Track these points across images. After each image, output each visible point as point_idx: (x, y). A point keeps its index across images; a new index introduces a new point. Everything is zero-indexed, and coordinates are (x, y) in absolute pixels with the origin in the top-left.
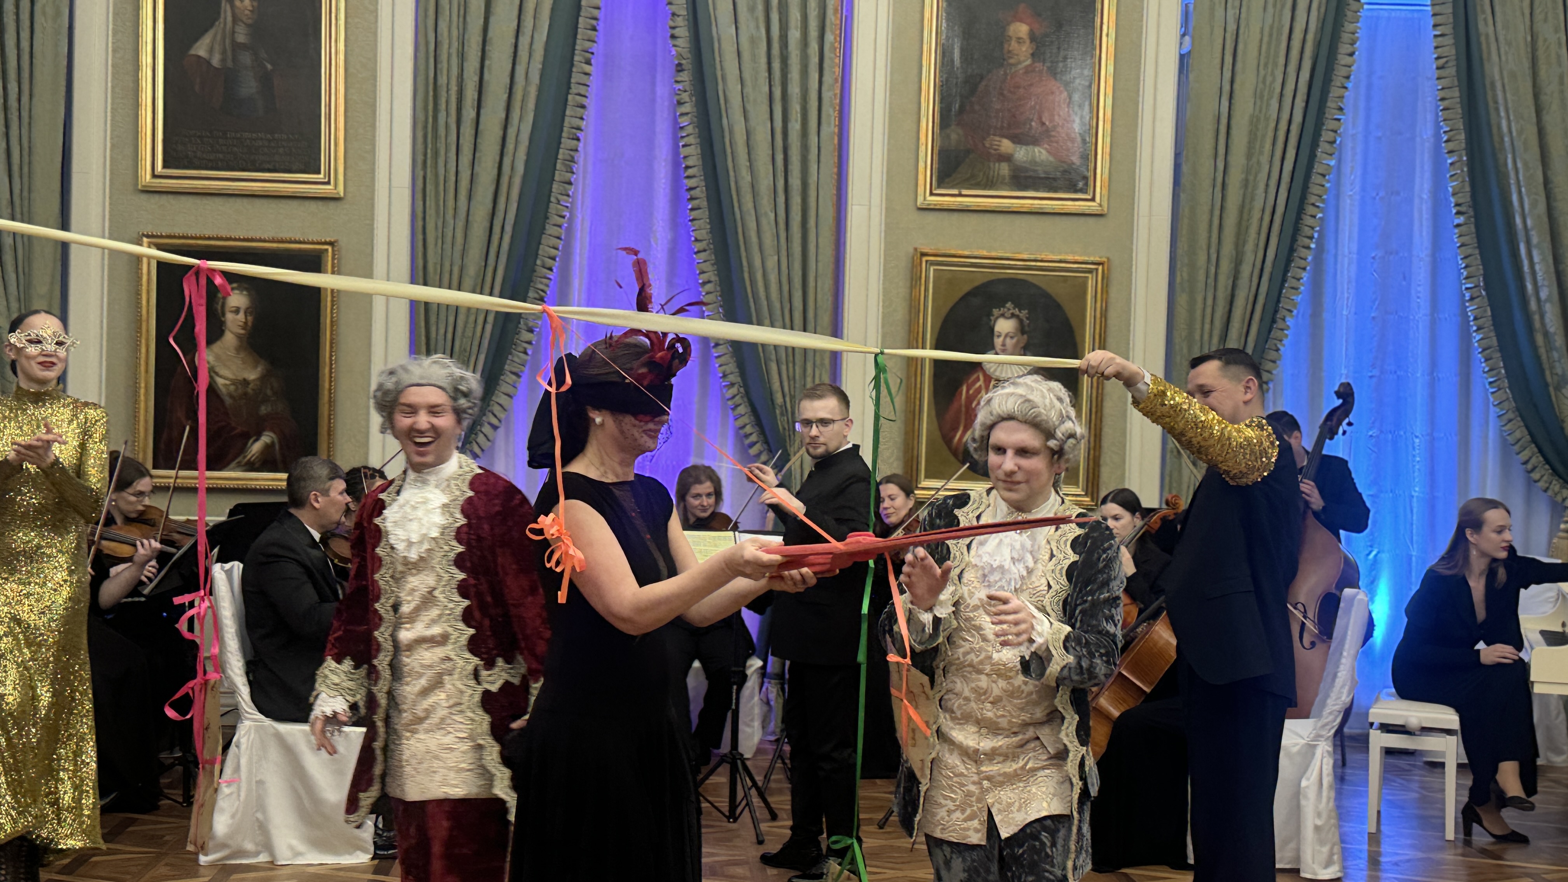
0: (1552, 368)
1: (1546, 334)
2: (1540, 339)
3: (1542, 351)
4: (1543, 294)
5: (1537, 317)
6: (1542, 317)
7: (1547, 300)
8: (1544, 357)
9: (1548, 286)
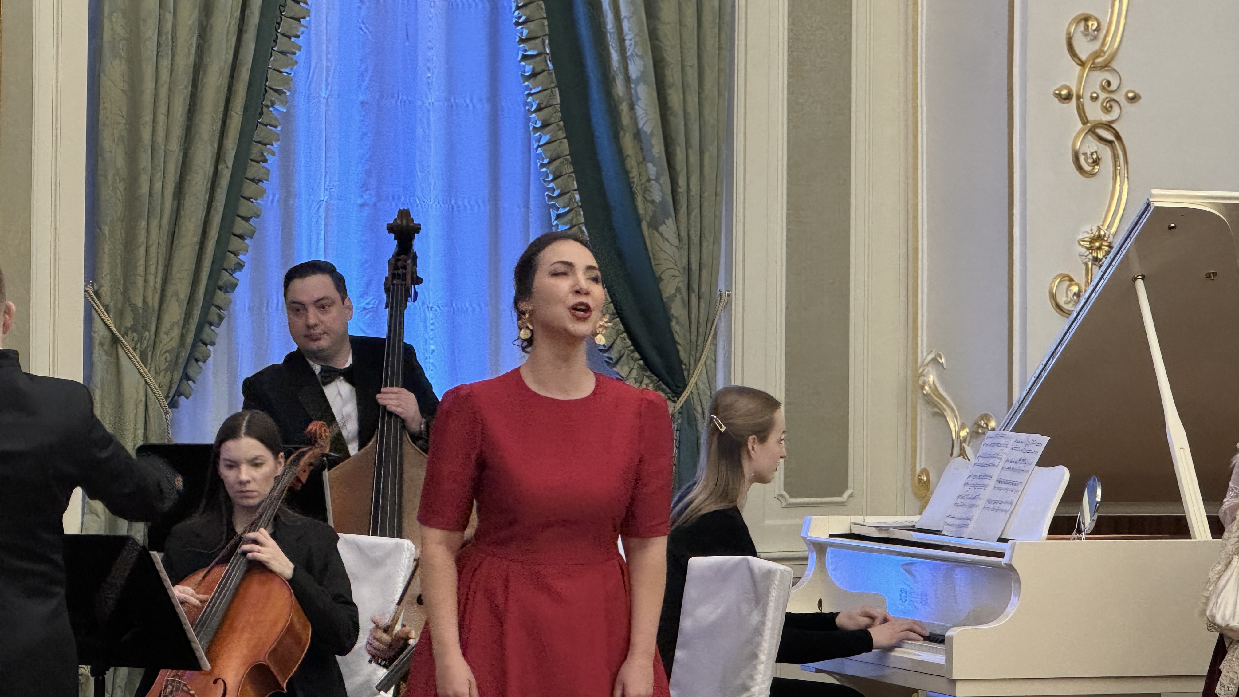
0: (646, 190)
1: (638, 135)
2: (628, 142)
3: (632, 163)
4: (634, 70)
5: (624, 107)
6: (632, 107)
7: (638, 81)
8: (634, 173)
9: (641, 57)
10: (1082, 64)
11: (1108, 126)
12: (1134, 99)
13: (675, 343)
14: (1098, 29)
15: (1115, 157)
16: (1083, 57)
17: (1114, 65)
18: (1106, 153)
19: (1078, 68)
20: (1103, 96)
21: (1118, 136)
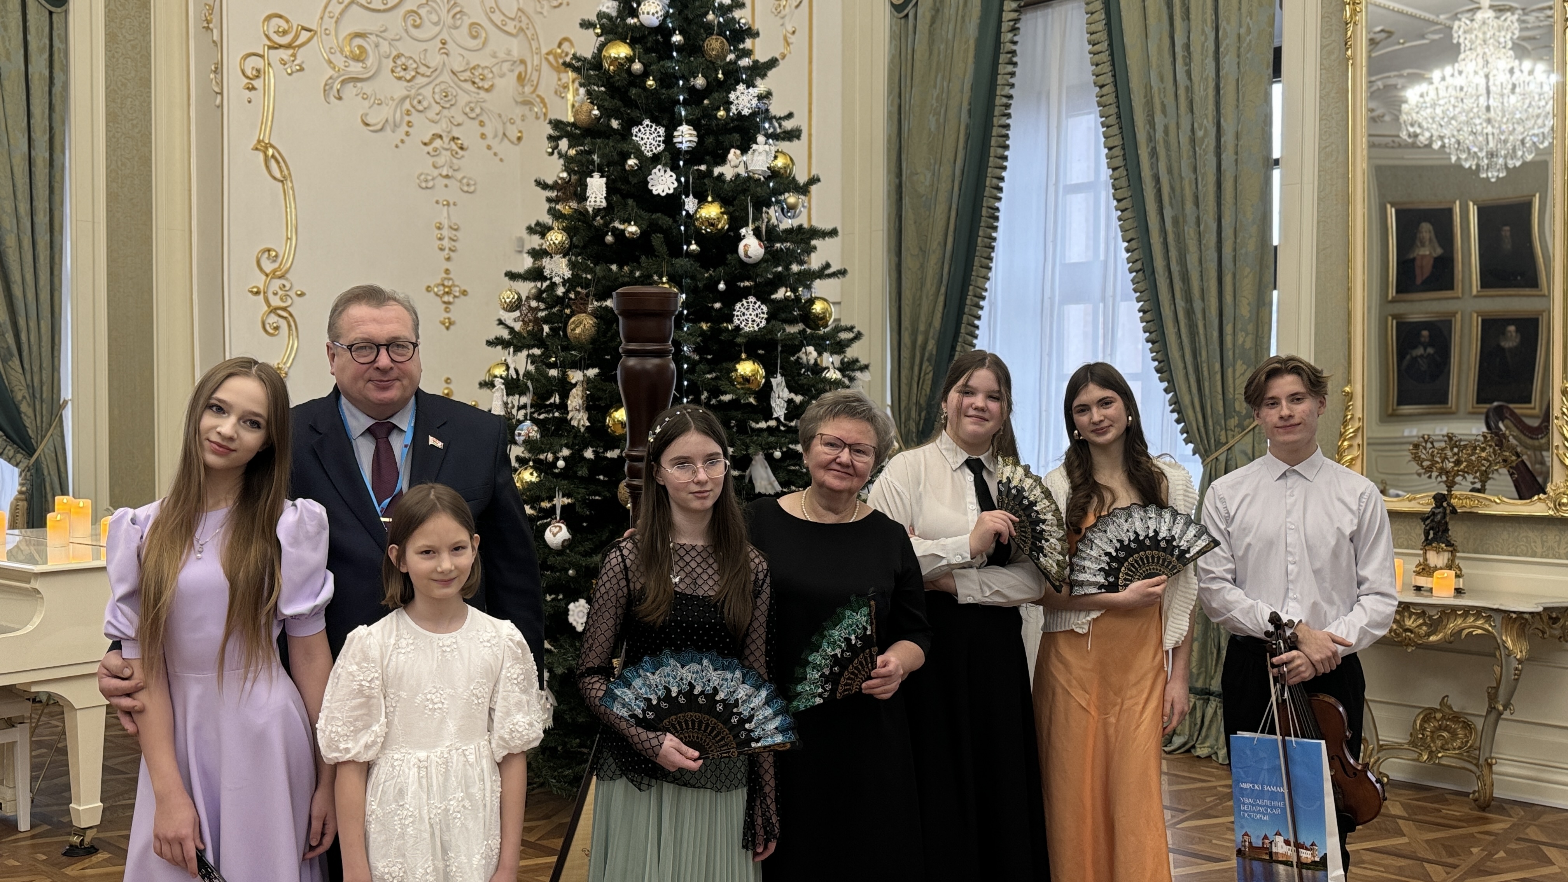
10: (267, 275)
11: (284, 309)
12: (302, 295)
13: (25, 426)
14: (276, 256)
15: (289, 326)
16: (268, 271)
17: (288, 276)
18: (283, 324)
19: (264, 277)
20: (280, 293)
21: (291, 315)
